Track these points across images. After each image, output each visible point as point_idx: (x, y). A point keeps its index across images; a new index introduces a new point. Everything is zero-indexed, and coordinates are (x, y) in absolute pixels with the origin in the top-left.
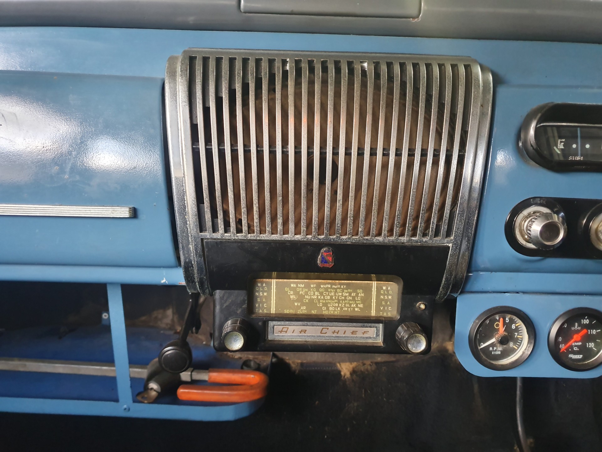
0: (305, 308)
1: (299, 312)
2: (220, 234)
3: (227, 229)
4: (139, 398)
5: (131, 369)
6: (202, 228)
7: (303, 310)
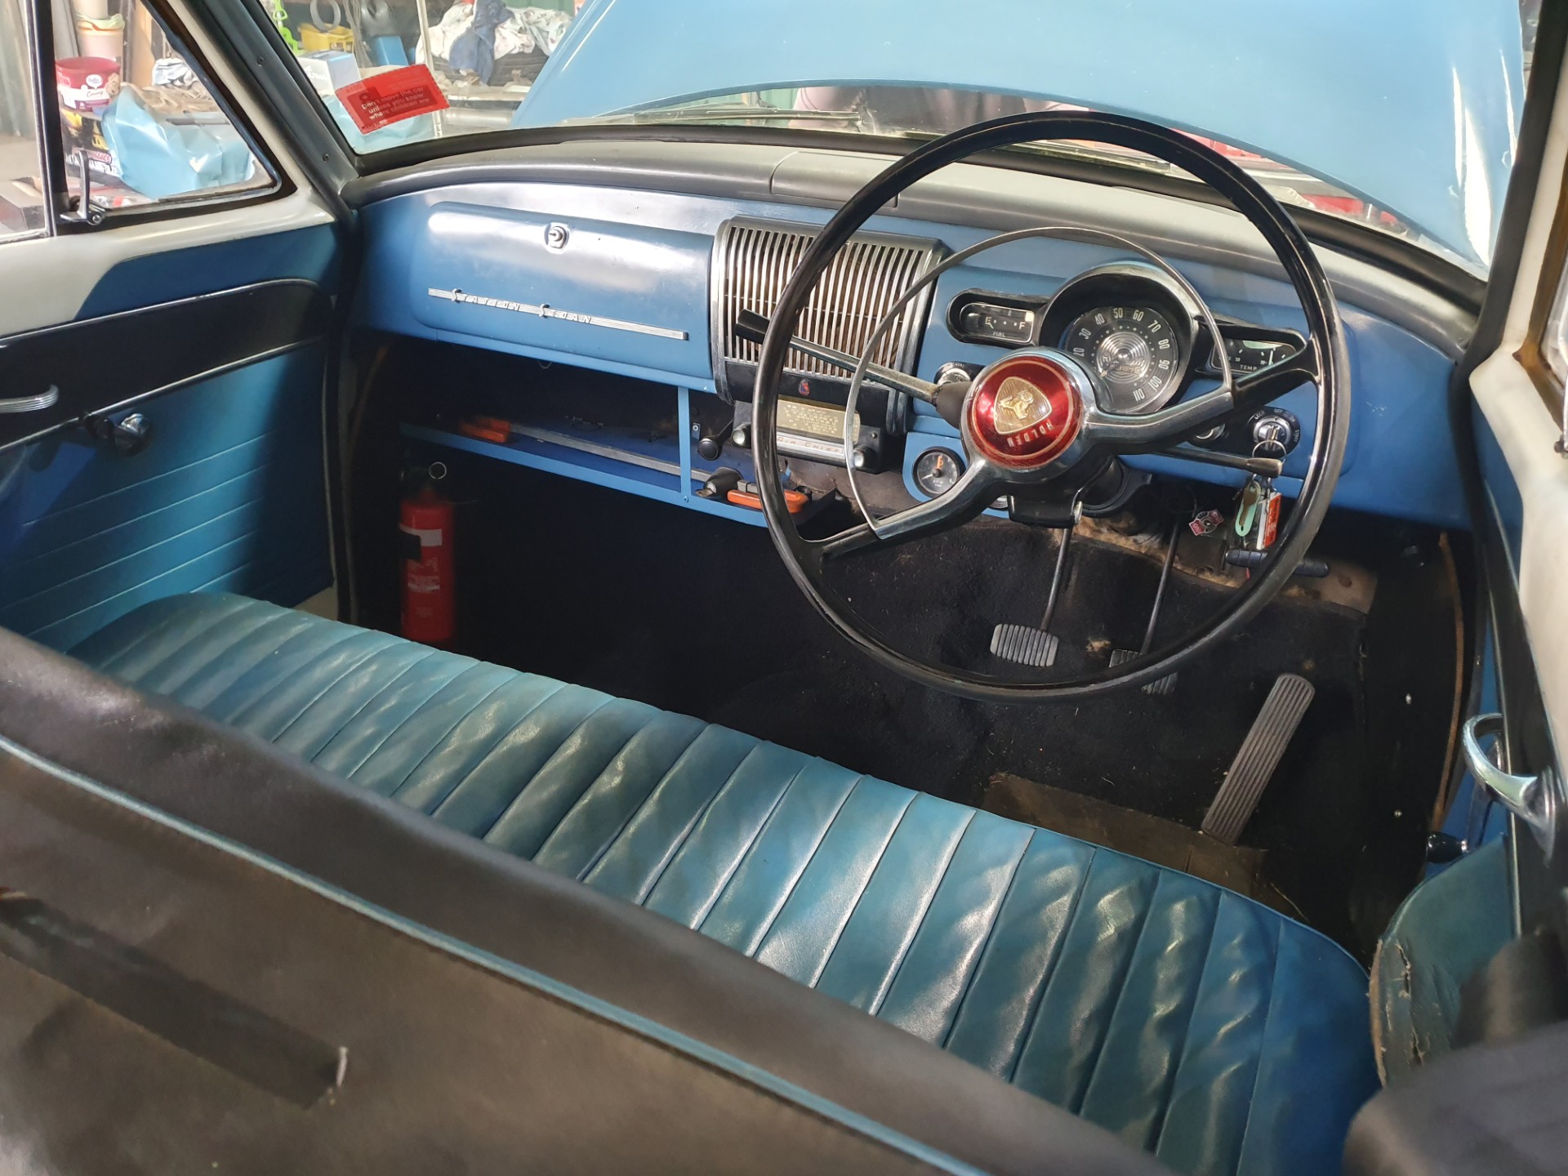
0: (795, 425)
1: (792, 427)
2: (737, 360)
3: (741, 357)
4: (697, 493)
5: (693, 471)
6: (726, 354)
7: (794, 426)
